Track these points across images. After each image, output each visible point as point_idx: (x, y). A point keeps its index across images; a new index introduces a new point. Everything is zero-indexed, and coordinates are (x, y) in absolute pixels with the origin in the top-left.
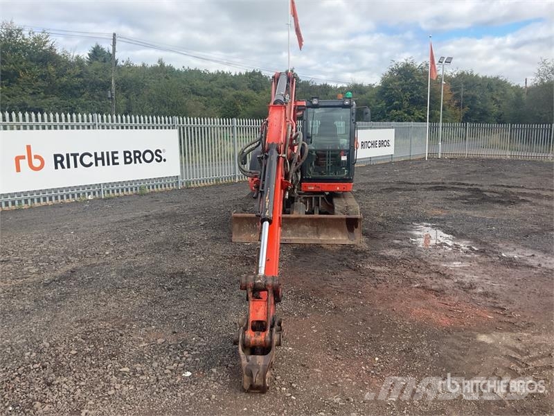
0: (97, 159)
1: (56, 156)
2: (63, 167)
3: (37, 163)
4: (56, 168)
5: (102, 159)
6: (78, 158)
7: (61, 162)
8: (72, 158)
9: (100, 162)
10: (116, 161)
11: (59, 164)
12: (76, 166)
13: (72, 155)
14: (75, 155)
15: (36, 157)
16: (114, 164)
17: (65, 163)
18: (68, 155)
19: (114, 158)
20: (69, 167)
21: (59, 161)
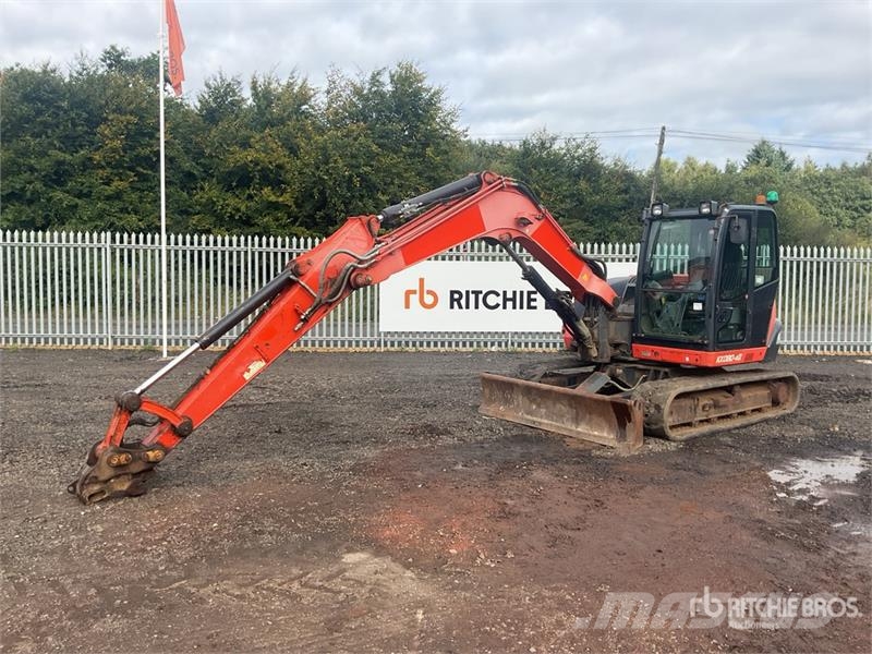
0: (505, 300)
1: (452, 293)
2: (460, 307)
3: (429, 299)
4: (452, 307)
5: (514, 300)
6: (481, 296)
7: (458, 301)
8: (472, 297)
9: (509, 304)
10: (533, 304)
11: (455, 303)
12: (477, 307)
13: (473, 292)
14: (477, 293)
15: (429, 292)
16: (529, 307)
17: (463, 302)
18: (467, 292)
19: (530, 300)
20: (467, 307)
21: (456, 298)
